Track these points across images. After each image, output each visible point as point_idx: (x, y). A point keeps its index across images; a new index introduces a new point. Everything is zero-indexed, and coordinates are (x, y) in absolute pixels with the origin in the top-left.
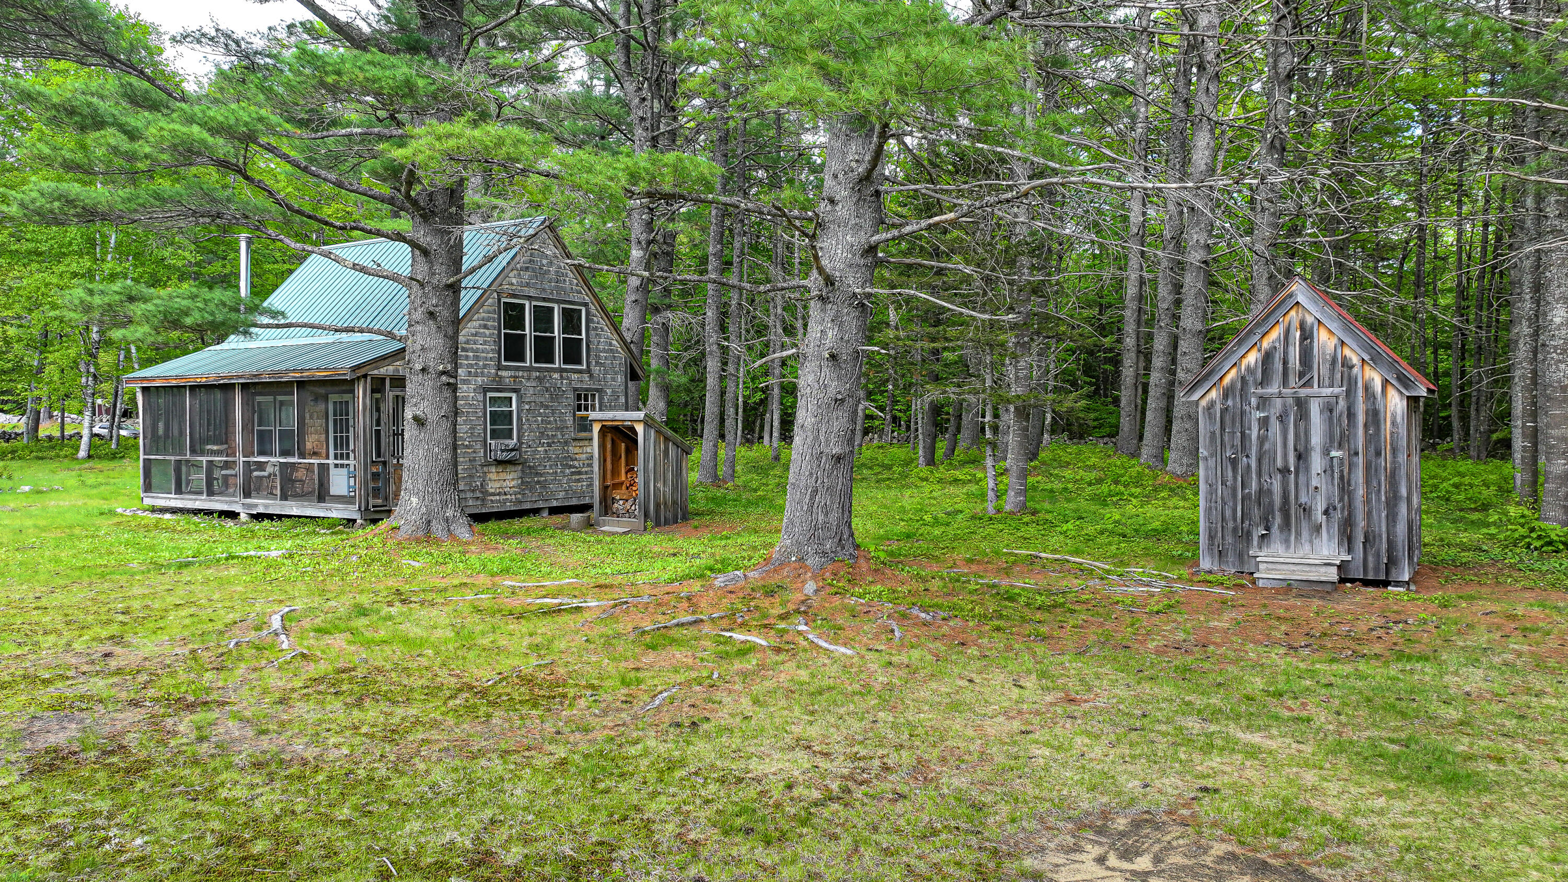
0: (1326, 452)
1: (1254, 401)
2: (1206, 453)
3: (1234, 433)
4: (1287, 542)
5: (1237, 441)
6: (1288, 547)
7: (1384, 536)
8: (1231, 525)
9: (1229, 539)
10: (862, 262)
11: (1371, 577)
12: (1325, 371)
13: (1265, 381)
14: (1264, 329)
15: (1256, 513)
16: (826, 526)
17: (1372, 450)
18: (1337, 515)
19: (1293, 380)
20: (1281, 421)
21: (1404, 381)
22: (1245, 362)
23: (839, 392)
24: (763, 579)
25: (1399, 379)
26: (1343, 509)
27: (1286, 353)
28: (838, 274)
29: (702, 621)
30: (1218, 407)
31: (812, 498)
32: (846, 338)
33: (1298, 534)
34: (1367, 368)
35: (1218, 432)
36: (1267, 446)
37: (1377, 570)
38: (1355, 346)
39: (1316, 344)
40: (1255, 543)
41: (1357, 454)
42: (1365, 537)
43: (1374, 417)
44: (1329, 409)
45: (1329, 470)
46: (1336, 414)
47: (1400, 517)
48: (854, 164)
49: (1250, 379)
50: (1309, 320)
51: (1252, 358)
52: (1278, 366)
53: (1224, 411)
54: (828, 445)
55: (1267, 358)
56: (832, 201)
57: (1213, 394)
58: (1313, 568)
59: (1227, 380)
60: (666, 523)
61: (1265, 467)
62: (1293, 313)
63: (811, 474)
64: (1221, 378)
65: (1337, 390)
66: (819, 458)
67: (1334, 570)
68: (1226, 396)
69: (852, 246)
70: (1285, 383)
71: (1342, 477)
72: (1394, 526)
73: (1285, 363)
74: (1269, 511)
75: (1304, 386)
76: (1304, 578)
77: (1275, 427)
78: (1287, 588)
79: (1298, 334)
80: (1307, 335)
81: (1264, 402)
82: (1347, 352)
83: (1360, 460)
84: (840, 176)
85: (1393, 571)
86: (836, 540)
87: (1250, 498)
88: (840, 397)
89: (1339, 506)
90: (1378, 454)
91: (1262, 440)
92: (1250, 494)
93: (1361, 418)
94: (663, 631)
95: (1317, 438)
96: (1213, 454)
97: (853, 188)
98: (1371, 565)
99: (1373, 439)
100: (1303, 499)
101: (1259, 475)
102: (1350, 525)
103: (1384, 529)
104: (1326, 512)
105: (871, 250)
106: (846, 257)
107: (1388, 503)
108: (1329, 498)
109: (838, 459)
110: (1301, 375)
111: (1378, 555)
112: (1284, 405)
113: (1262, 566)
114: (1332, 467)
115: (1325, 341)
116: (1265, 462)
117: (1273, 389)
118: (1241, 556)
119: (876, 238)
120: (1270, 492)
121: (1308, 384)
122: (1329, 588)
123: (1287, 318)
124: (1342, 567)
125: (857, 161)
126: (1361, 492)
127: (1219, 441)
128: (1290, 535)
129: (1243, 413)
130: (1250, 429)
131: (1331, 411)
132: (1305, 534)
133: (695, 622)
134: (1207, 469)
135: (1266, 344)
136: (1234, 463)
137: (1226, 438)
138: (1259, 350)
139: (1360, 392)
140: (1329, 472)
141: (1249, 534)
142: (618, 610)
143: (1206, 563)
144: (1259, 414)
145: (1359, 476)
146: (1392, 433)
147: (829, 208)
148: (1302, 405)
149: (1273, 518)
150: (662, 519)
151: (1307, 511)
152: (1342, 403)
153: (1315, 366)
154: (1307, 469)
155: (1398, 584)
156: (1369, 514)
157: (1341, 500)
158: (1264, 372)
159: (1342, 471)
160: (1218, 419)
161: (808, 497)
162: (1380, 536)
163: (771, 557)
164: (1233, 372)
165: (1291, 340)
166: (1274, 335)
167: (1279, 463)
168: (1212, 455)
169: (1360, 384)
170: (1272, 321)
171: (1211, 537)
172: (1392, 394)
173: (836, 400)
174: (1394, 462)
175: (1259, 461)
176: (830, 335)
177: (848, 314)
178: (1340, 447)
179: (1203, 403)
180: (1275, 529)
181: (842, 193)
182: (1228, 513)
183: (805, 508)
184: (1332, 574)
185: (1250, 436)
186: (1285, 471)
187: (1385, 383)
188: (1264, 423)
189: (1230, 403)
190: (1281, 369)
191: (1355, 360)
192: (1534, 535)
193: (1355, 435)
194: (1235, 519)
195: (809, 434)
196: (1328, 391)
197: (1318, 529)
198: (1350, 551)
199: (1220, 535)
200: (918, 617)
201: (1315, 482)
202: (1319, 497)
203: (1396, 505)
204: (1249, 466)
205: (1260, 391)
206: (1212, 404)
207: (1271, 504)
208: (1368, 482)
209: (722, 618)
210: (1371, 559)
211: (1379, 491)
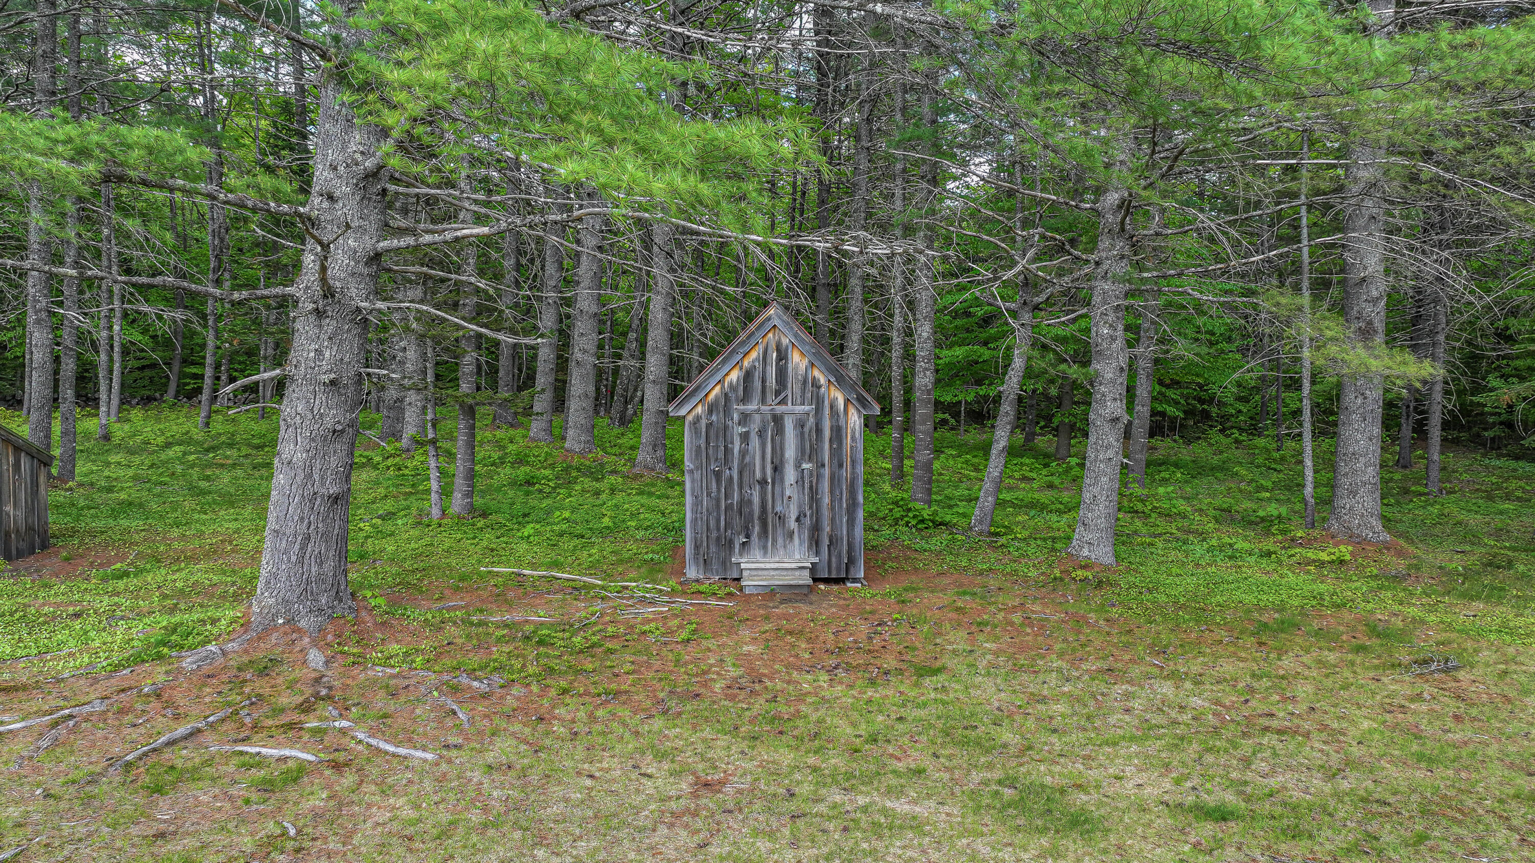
0: (798, 466)
1: (736, 417)
2: (692, 466)
3: (718, 447)
4: (765, 548)
5: (721, 455)
6: (765, 553)
7: (845, 539)
8: (714, 535)
9: (713, 548)
10: (366, 271)
11: (833, 576)
12: (797, 389)
13: (745, 399)
14: (746, 349)
15: (737, 522)
16: (320, 578)
17: (835, 462)
18: (807, 521)
19: (770, 397)
20: (760, 436)
21: (862, 401)
22: (728, 379)
23: (339, 422)
24: (246, 651)
25: (858, 399)
26: (811, 516)
27: (764, 372)
28: (338, 284)
29: (199, 731)
30: (704, 422)
31: (303, 548)
32: (346, 360)
33: (774, 541)
34: (832, 388)
35: (703, 446)
36: (747, 459)
37: (839, 570)
38: (823, 369)
39: (790, 365)
40: (737, 550)
41: (823, 465)
42: (831, 541)
43: (838, 432)
44: (800, 425)
45: (800, 481)
46: (806, 429)
47: (857, 522)
48: (358, 156)
49: (732, 396)
50: (785, 341)
51: (734, 376)
52: (757, 384)
53: (709, 426)
54: (323, 484)
55: (748, 376)
56: (331, 198)
57: (699, 409)
58: (790, 573)
59: (712, 396)
60: (20, 554)
61: (746, 479)
62: (770, 335)
63: (302, 519)
64: (706, 395)
65: (807, 408)
66: (312, 500)
67: (806, 573)
68: (710, 412)
69: (355, 252)
70: (763, 401)
71: (811, 488)
72: (853, 530)
73: (764, 381)
74: (749, 520)
75: (779, 403)
76: (786, 583)
77: (755, 442)
78: (771, 593)
79: (775, 355)
80: (782, 356)
81: (745, 418)
82: (816, 373)
83: (827, 472)
84: (341, 169)
85: (852, 569)
86: (333, 593)
87: (732, 509)
88: (340, 428)
89: (808, 514)
90: (841, 466)
91: (743, 453)
92: (732, 504)
93: (827, 433)
94: (154, 758)
95: (790, 452)
96: (699, 467)
97: (357, 185)
98: (834, 565)
99: (837, 453)
100: (778, 509)
101: (741, 487)
102: (818, 530)
103: (845, 532)
104: (798, 520)
105: (376, 258)
106: (348, 265)
107: (848, 509)
108: (800, 506)
109: (335, 499)
110: (778, 393)
111: (840, 556)
112: (763, 421)
113: (745, 574)
114: (802, 478)
115: (798, 361)
116: (746, 474)
117: (752, 407)
118: (725, 564)
119: (382, 244)
120: (750, 502)
121: (783, 402)
122: (805, 591)
123: (766, 340)
124: (813, 568)
125: (362, 153)
126: (826, 500)
127: (704, 455)
128: (767, 541)
129: (726, 428)
130: (732, 443)
131: (802, 427)
132: (780, 541)
133: (191, 734)
134: (693, 481)
135: (746, 363)
136: (718, 475)
137: (711, 452)
138: (741, 369)
139: (827, 411)
140: (800, 483)
141: (731, 542)
142: (62, 730)
143: (692, 572)
144: (742, 430)
145: (826, 485)
146: (852, 447)
147: (325, 205)
148: (778, 420)
149: (753, 526)
150: (14, 552)
151: (782, 518)
152: (812, 420)
153: (790, 385)
154: (782, 480)
155: (855, 580)
156: (833, 520)
157: (811, 508)
158: (745, 389)
159: (811, 482)
160: (704, 434)
161: (297, 546)
162: (842, 539)
163: (249, 622)
164: (717, 389)
165: (768, 361)
166: (754, 355)
167: (758, 475)
168: (697, 469)
169: (826, 403)
170: (753, 342)
171: (697, 547)
172: (852, 411)
173: (334, 431)
174: (853, 473)
175: (741, 473)
176: (327, 355)
177: (349, 330)
178: (810, 460)
179: (690, 418)
180: (755, 537)
181: (343, 189)
182: (712, 523)
183: (294, 558)
184: (805, 578)
185: (732, 450)
186: (763, 482)
187: (847, 401)
188: (745, 437)
189: (714, 418)
190: (760, 387)
191: (823, 380)
192: (911, 515)
193: (822, 449)
194: (718, 529)
195: (300, 471)
196: (800, 409)
197: (791, 535)
198: (817, 553)
199: (705, 544)
200: (470, 687)
201: (788, 493)
202: (792, 506)
203: (854, 511)
204: (731, 478)
205: (741, 407)
206: (698, 419)
207: (751, 513)
208: (832, 492)
209: (223, 720)
210: (834, 560)
211: (841, 499)
